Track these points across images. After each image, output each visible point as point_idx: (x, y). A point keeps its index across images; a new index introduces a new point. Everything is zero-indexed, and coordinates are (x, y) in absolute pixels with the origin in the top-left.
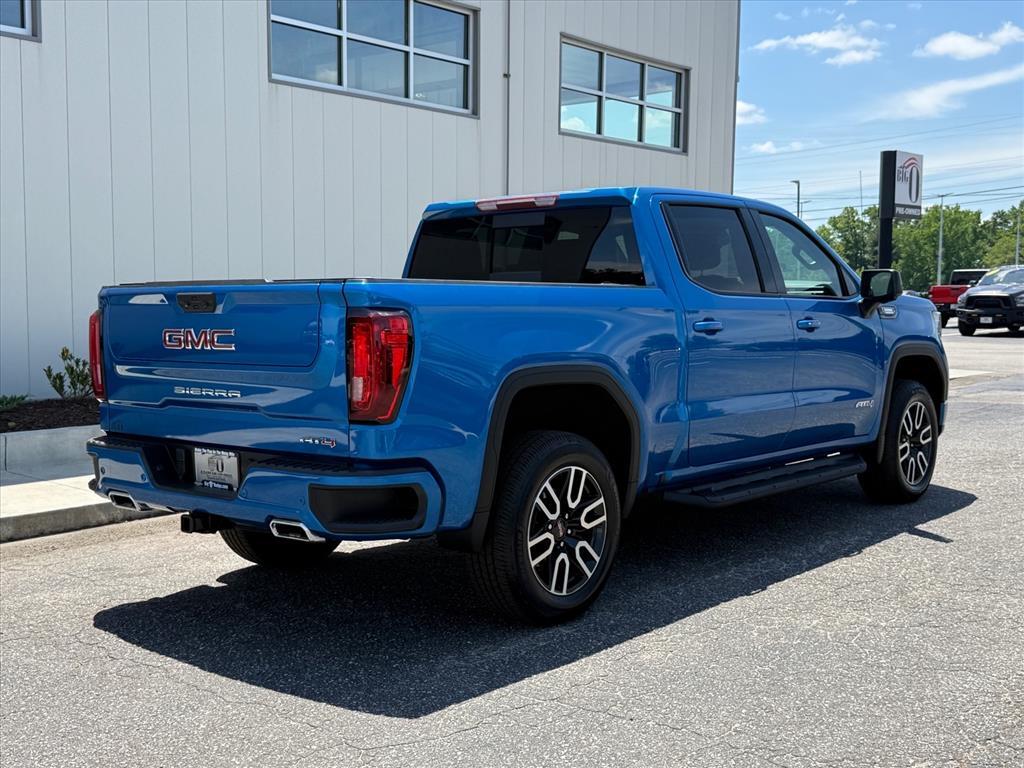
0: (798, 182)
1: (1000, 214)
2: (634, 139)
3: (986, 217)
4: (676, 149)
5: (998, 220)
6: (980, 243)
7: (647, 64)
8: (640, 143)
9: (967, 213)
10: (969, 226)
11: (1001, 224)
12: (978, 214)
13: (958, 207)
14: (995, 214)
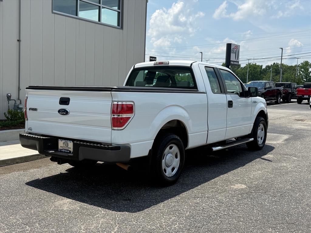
3: (264, 67)
5: (267, 68)
6: (262, 75)
9: (258, 66)
10: (259, 70)
11: (268, 69)
12: (262, 66)
13: (256, 64)
14: (266, 66)
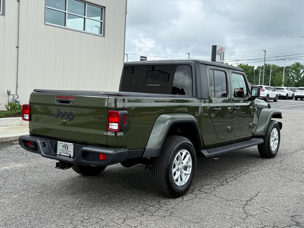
0: (189, 54)
1: (259, 67)
2: (82, 30)
4: (101, 35)
7: (86, 3)
8: (84, 31)
9: (250, 67)
10: (251, 71)
12: (253, 67)
13: (247, 65)
14: (258, 67)
